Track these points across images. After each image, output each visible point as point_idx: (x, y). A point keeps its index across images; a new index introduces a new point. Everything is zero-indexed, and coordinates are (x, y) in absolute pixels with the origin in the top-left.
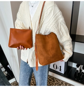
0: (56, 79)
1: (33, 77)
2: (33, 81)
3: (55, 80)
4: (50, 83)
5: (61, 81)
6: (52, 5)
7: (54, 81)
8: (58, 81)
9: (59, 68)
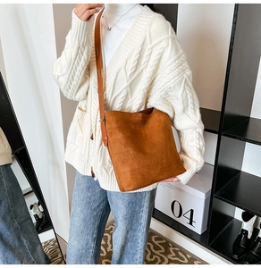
0: (175, 245)
1: (108, 232)
2: (106, 242)
3: (171, 249)
4: (154, 257)
5: (189, 256)
6: (167, 36)
7: (167, 253)
8: (180, 254)
9: (188, 215)
